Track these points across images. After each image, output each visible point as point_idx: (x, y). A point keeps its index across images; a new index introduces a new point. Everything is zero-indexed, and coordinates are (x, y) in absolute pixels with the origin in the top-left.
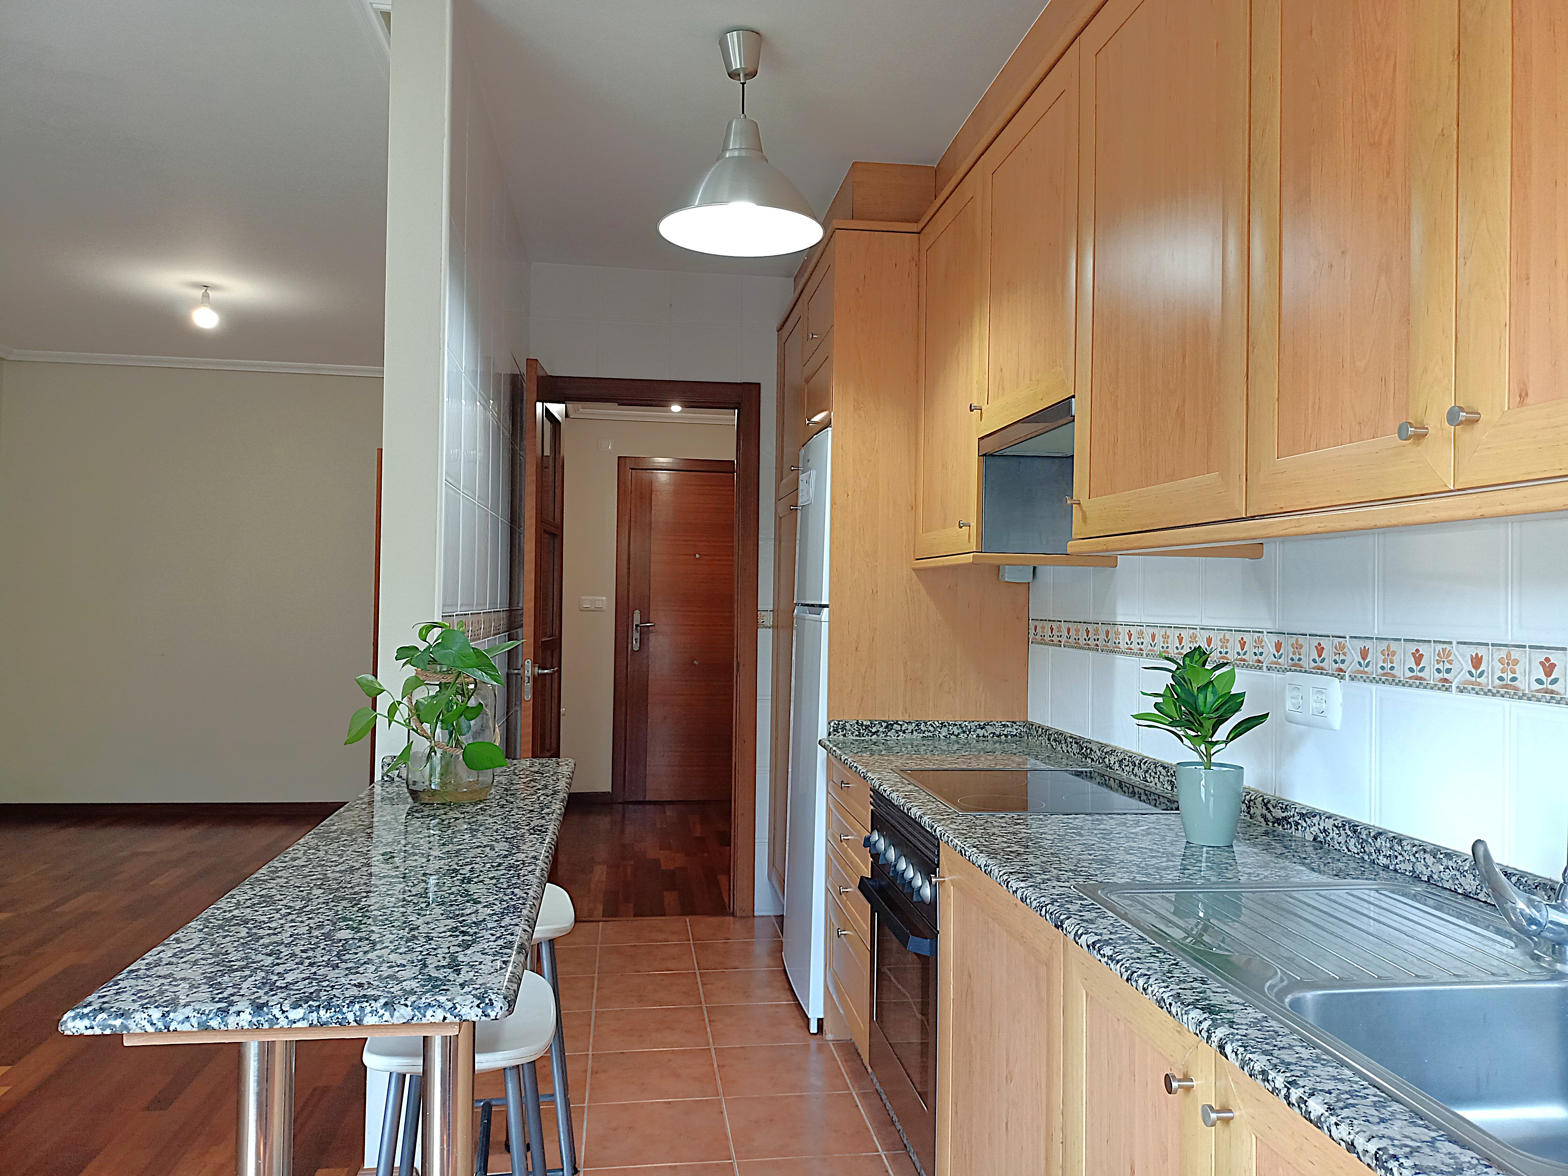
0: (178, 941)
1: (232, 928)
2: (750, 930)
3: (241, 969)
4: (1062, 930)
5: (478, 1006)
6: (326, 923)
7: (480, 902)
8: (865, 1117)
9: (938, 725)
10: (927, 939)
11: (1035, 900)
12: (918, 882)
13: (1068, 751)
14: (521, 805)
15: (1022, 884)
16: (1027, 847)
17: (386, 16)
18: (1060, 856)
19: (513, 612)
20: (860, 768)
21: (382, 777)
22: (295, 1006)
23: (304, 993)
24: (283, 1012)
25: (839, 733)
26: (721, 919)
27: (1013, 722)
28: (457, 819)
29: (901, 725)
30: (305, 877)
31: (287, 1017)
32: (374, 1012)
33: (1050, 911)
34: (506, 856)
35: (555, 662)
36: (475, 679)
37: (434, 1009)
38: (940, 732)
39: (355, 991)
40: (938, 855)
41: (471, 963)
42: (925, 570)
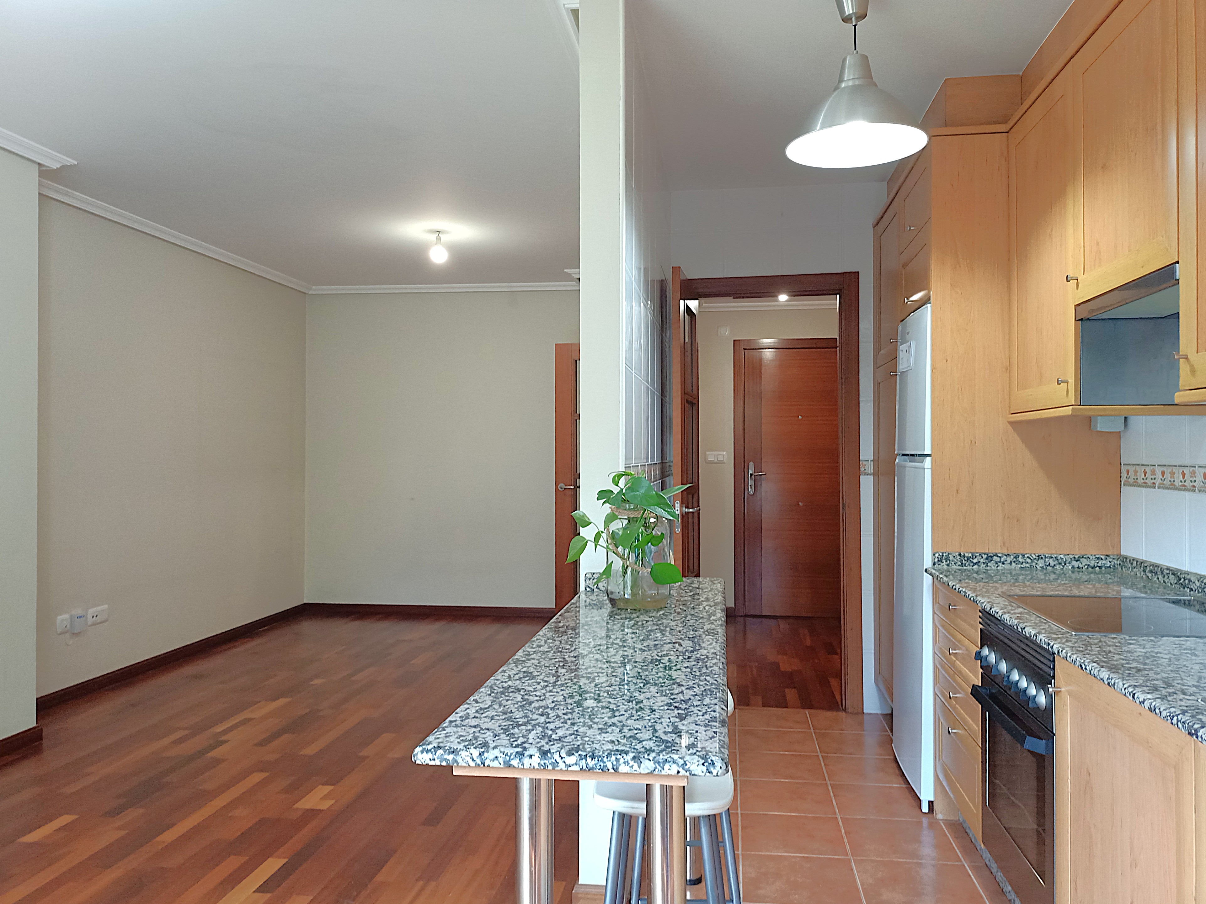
0: (476, 701)
1: (511, 694)
2: (861, 724)
3: (525, 724)
4: (1197, 737)
5: (703, 764)
6: (575, 694)
7: (682, 685)
8: (978, 886)
9: (1034, 557)
10: (1042, 739)
11: (1164, 710)
12: (1032, 691)
13: (1164, 582)
14: (692, 613)
15: (1149, 696)
16: (1145, 664)
17: (575, 13)
18: (1181, 673)
19: (664, 465)
20: (968, 593)
21: (585, 588)
22: (570, 754)
23: (574, 745)
24: (562, 758)
25: (942, 562)
26: (835, 713)
27: (1107, 555)
28: (647, 621)
29: (1000, 557)
30: (551, 659)
31: (564, 762)
32: (626, 763)
33: (1183, 720)
34: (692, 652)
35: (695, 504)
36: (656, 515)
37: (670, 764)
38: (1036, 564)
39: (609, 746)
40: (1054, 669)
41: (690, 732)
42: (1020, 422)
